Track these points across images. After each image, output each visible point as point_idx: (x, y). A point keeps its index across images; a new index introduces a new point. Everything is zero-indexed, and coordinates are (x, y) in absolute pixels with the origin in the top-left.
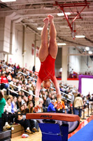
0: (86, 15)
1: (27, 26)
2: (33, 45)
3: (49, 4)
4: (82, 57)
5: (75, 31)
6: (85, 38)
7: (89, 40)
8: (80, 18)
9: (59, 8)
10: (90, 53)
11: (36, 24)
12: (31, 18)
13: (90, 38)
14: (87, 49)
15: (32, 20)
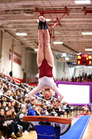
0: (64, 22)
1: (5, 31)
2: (10, 50)
3: (29, 10)
4: (58, 63)
5: (54, 37)
6: (63, 44)
7: (67, 47)
8: (60, 24)
9: (39, 14)
10: (67, 59)
11: (15, 30)
12: (10, 23)
13: (67, 44)
14: (64, 55)
15: (11, 26)
